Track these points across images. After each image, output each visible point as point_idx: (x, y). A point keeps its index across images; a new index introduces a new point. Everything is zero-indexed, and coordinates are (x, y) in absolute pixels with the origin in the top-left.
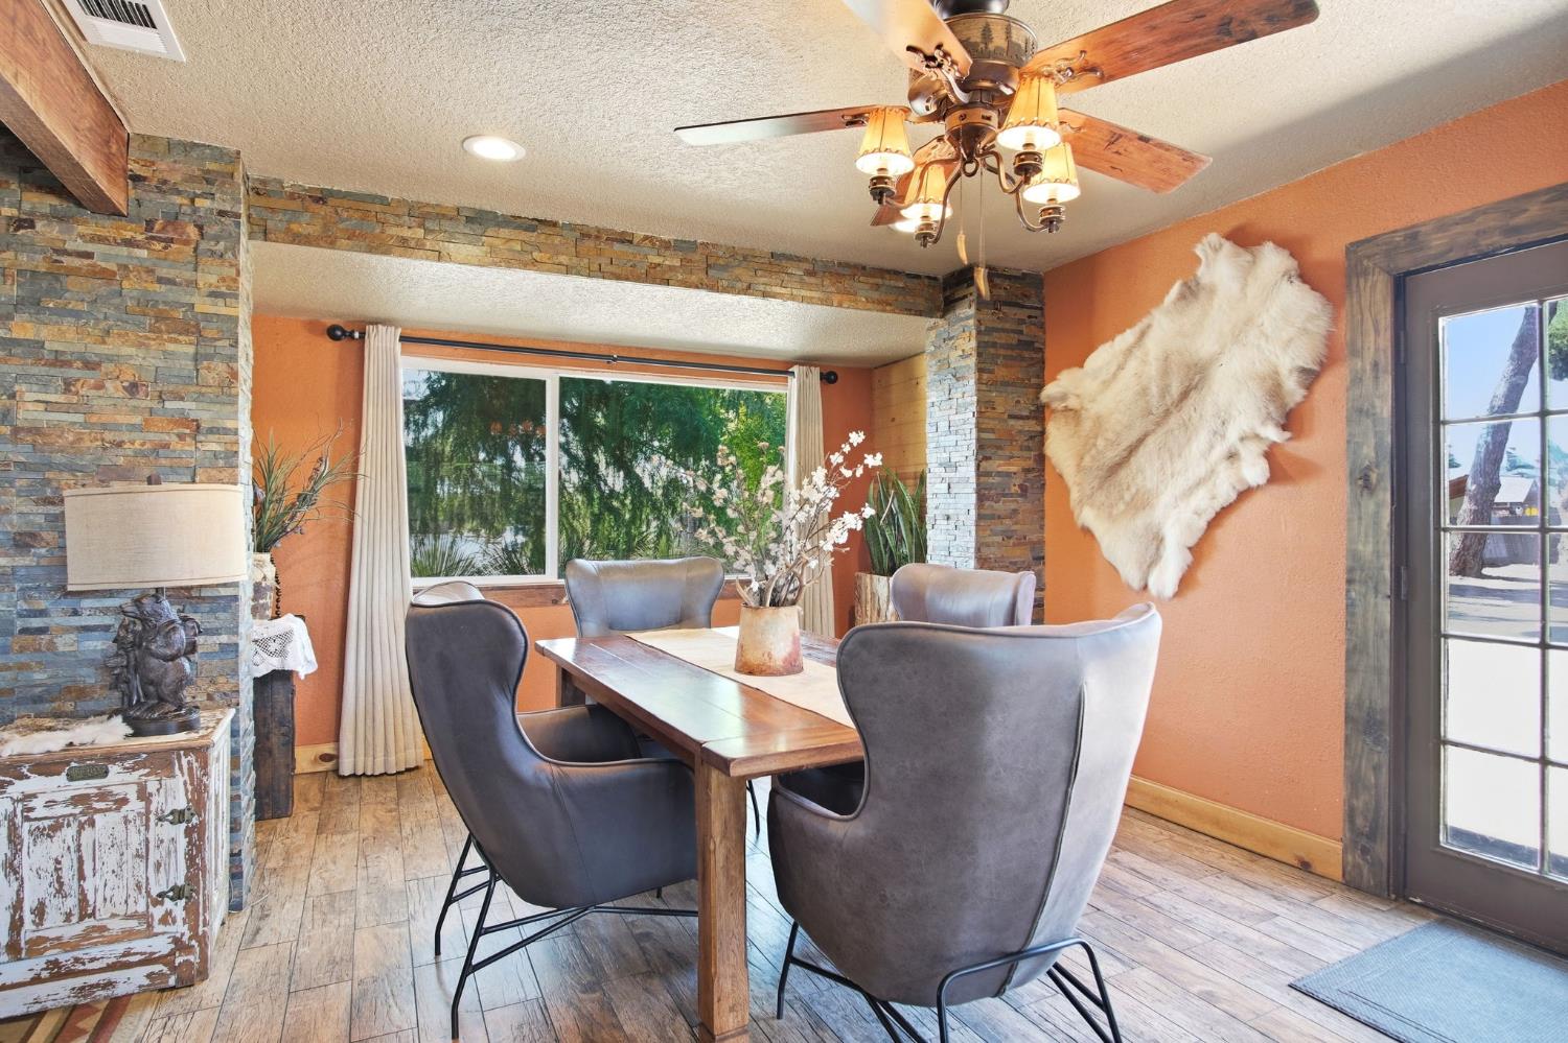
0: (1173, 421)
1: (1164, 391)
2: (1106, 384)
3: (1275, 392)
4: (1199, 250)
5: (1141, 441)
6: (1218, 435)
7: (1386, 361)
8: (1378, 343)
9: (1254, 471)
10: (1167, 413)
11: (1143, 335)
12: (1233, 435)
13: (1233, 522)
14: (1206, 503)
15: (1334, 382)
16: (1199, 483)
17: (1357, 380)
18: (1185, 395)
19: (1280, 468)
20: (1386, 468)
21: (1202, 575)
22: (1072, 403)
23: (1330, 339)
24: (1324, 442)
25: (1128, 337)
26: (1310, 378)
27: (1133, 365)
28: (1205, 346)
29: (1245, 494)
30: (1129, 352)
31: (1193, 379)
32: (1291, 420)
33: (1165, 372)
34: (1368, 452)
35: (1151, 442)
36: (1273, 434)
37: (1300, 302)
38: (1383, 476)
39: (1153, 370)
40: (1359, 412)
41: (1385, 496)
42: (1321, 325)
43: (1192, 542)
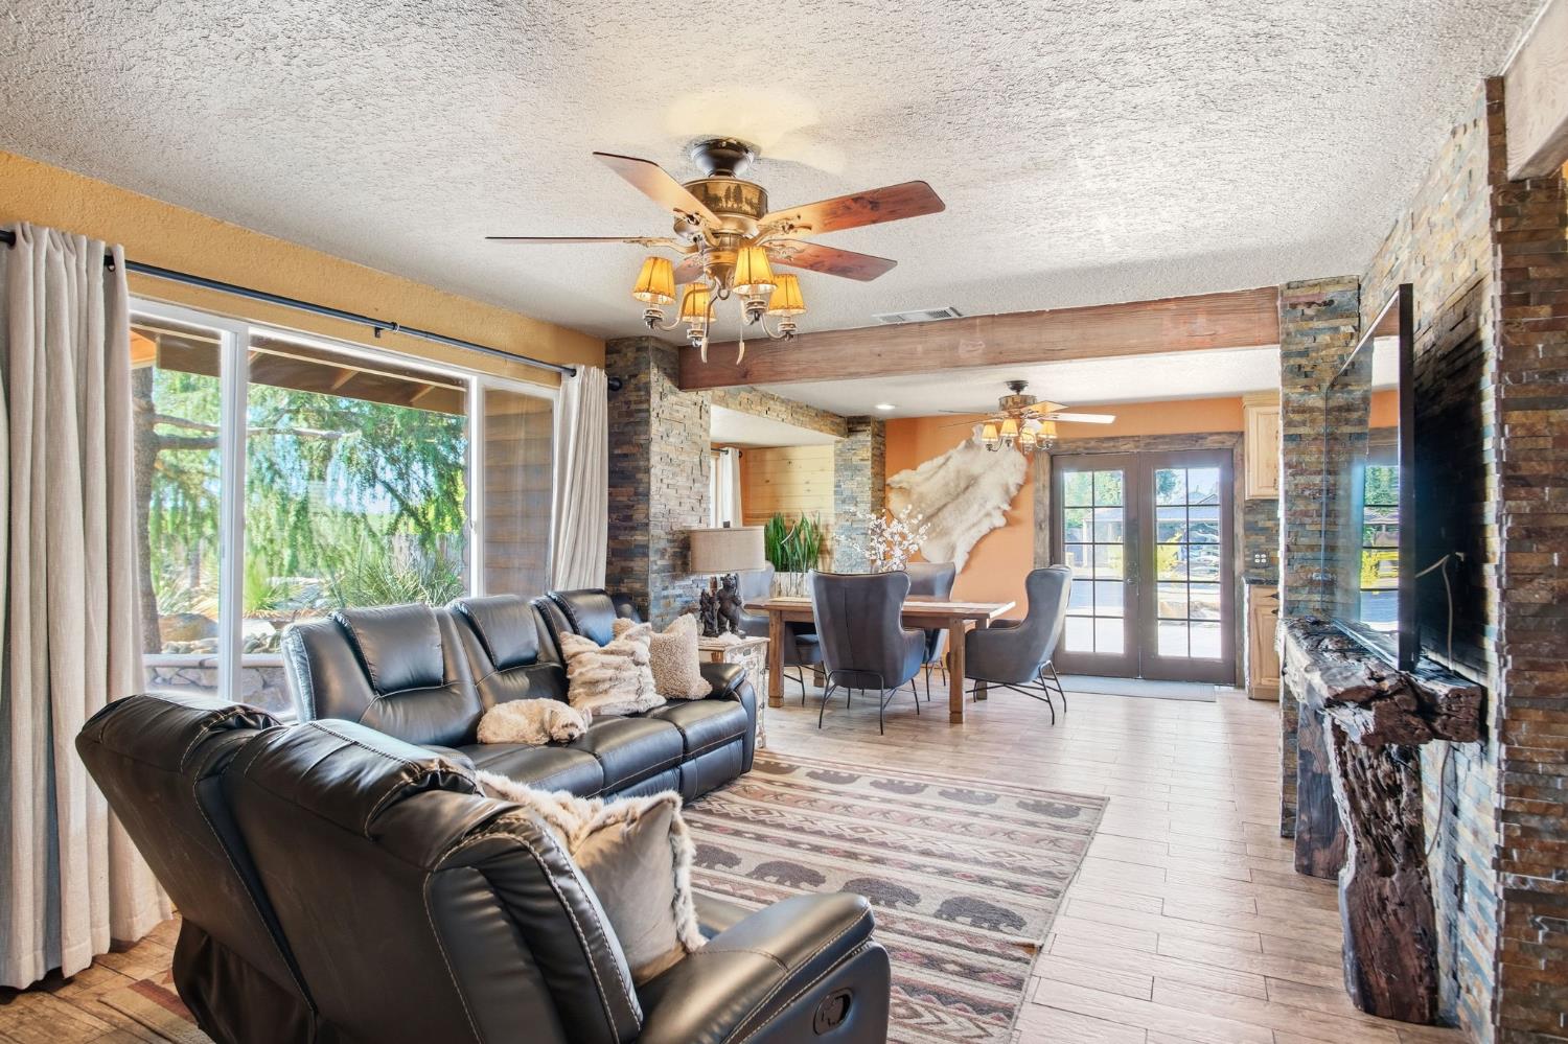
0: (960, 499)
1: (957, 486)
2: (928, 479)
3: (1007, 491)
4: (974, 430)
5: (945, 505)
6: (982, 506)
7: (1047, 484)
8: (1045, 478)
9: (1000, 521)
10: (958, 495)
11: (948, 460)
12: (989, 506)
13: (986, 542)
14: (975, 534)
15: (1029, 491)
16: (974, 525)
17: (1038, 490)
18: (967, 488)
19: (1011, 521)
20: (1047, 523)
21: (974, 563)
22: (904, 485)
23: (1027, 474)
24: (1026, 511)
25: (940, 460)
26: (1020, 487)
27: (942, 473)
28: (976, 469)
29: (993, 530)
30: (940, 467)
31: (972, 482)
32: (1013, 502)
33: (958, 478)
34: (1041, 516)
35: (950, 507)
36: (1006, 507)
37: (1018, 459)
38: (1046, 526)
39: (952, 475)
40: (1038, 502)
41: (1047, 532)
42: (1024, 468)
43: (968, 549)
